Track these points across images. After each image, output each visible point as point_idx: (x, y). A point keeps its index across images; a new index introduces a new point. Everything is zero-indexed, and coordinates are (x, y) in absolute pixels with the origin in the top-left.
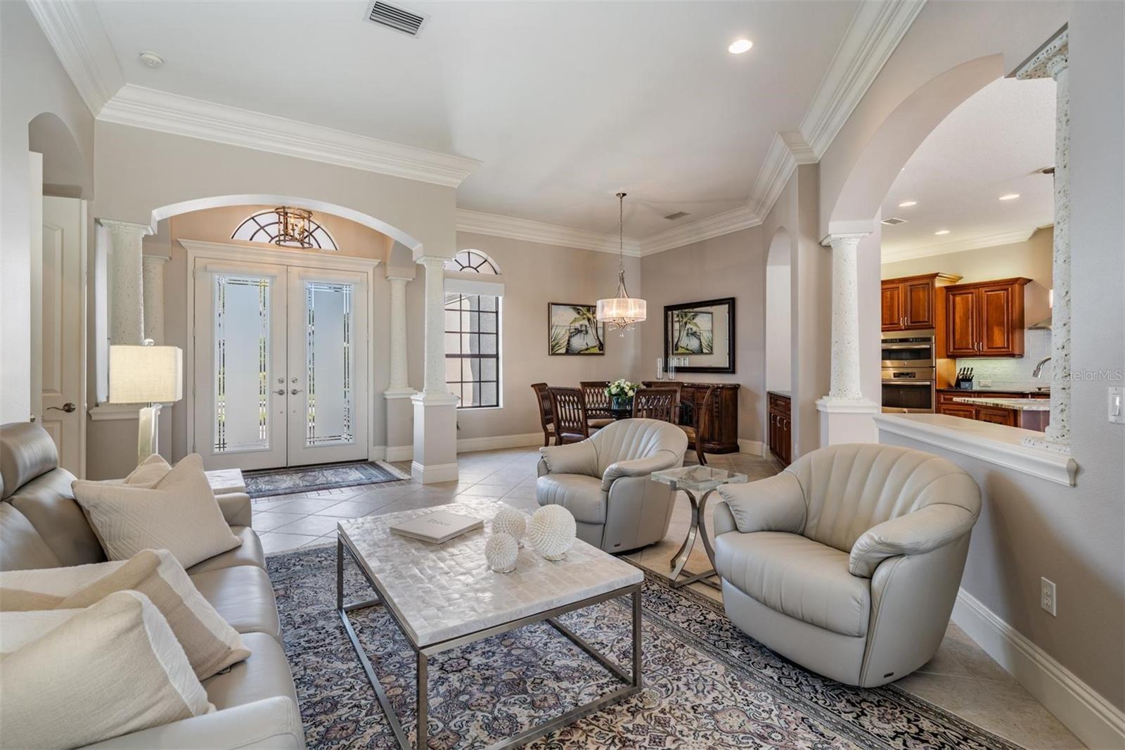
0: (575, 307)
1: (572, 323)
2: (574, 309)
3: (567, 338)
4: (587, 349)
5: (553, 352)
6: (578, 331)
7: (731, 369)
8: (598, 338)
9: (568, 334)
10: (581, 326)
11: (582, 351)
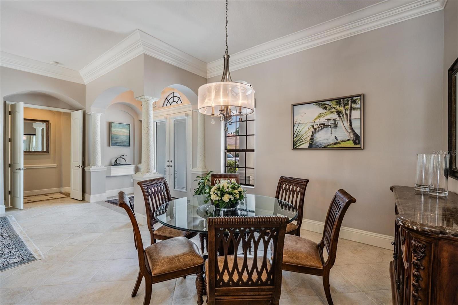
0: (321, 103)
1: (317, 118)
2: (319, 105)
3: (311, 134)
4: (335, 144)
5: (295, 146)
6: (323, 126)
8: (353, 132)
9: (311, 130)
10: (328, 120)
11: (329, 145)
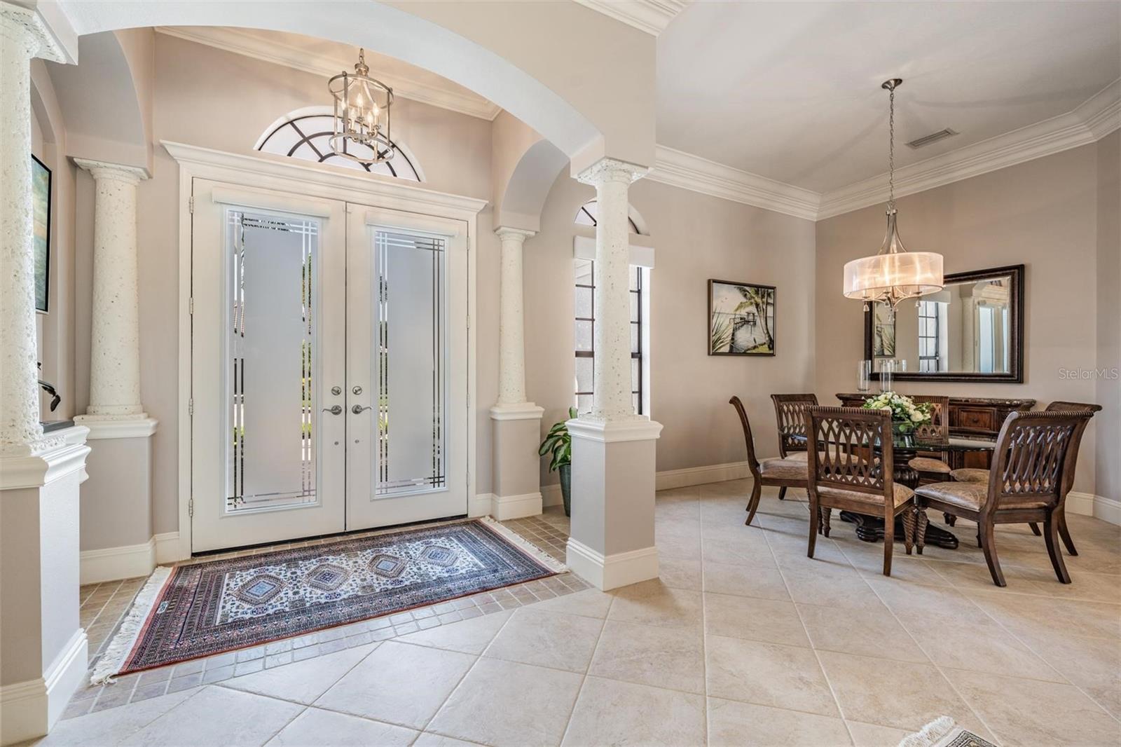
0: (741, 286)
1: (737, 310)
2: (740, 289)
3: (731, 331)
4: (755, 347)
5: (713, 351)
6: (744, 322)
7: (1017, 375)
8: (768, 332)
9: (732, 326)
10: (748, 314)
11: (749, 349)
